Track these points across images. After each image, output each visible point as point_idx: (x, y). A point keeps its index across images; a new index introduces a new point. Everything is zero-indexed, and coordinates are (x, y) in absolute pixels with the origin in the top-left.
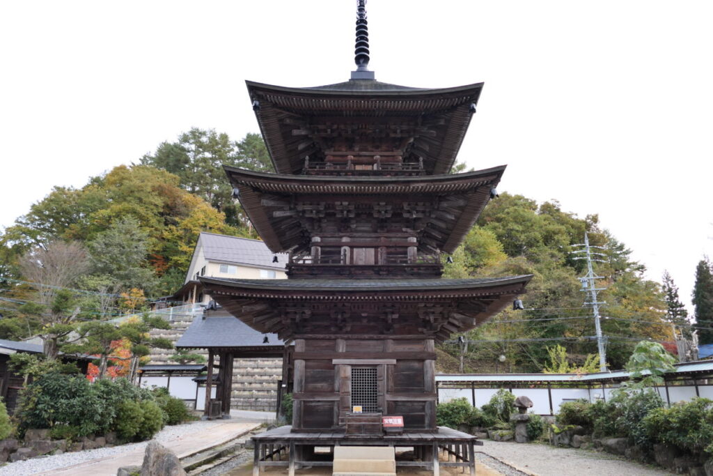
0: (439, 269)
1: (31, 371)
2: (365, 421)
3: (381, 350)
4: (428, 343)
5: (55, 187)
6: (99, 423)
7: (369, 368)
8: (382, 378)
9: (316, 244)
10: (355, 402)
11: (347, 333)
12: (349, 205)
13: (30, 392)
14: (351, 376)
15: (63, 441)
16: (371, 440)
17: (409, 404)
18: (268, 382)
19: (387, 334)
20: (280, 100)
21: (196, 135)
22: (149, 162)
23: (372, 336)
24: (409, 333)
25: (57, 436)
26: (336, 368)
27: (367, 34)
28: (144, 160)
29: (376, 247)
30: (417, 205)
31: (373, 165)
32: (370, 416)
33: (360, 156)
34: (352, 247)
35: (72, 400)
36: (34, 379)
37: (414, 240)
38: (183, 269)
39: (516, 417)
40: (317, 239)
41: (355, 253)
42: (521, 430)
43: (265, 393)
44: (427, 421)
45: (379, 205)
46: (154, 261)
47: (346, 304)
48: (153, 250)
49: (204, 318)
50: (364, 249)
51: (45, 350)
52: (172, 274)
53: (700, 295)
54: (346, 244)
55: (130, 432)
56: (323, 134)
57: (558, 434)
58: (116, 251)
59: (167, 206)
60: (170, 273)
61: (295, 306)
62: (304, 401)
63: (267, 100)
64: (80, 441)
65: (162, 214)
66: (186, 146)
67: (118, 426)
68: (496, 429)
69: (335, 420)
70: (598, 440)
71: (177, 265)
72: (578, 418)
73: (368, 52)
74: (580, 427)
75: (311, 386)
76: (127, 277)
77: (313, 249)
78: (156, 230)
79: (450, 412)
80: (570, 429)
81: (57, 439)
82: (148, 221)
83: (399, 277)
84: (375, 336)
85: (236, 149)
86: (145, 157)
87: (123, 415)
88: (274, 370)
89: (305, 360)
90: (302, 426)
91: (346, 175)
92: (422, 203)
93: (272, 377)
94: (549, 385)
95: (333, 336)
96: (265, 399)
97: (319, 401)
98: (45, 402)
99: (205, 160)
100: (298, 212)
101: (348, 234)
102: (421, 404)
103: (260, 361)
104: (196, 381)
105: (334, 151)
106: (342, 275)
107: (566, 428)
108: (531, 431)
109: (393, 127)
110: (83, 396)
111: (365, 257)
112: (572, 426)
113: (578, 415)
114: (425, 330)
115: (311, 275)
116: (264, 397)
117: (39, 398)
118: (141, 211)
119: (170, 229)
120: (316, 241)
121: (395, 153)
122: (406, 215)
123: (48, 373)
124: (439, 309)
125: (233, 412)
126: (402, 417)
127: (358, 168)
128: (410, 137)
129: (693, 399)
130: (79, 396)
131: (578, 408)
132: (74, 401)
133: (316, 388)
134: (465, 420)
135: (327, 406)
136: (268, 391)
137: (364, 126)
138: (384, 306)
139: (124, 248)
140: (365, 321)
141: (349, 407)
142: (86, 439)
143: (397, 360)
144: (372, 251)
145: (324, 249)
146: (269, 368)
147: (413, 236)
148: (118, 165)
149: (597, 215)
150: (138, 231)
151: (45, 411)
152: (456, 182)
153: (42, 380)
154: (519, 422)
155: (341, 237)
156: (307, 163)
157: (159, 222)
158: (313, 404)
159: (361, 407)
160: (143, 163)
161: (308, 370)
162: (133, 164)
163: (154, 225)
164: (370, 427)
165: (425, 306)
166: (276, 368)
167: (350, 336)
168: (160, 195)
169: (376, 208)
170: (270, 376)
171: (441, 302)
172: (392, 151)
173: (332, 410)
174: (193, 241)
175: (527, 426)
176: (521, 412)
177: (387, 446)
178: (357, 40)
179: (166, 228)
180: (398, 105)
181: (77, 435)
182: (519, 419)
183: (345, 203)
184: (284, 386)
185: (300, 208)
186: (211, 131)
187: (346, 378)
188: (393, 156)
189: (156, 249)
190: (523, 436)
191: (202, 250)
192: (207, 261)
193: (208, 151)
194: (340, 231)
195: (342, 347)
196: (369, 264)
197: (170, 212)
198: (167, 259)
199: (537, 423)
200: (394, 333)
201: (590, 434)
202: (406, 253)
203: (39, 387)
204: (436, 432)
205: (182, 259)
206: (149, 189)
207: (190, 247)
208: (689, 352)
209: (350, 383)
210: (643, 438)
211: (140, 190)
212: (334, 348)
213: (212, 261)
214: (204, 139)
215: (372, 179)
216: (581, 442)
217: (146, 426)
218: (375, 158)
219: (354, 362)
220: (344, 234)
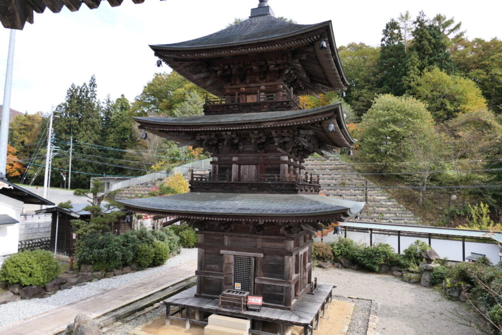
1: (79, 233)
4: (289, 243)
7: (247, 257)
9: (215, 162)
10: (236, 281)
11: (231, 231)
14: (234, 262)
15: (100, 272)
17: (272, 287)
19: (258, 234)
23: (247, 235)
24: (275, 234)
25: (96, 269)
26: (223, 256)
29: (256, 164)
33: (250, 87)
34: (240, 165)
35: (101, 250)
37: (286, 158)
39: (424, 266)
40: (215, 159)
41: (241, 169)
42: (426, 277)
44: (284, 300)
50: (248, 166)
54: (235, 163)
55: (144, 264)
57: (449, 288)
64: (111, 272)
67: (137, 261)
68: (409, 271)
74: (469, 285)
75: (208, 266)
79: (374, 255)
80: (459, 286)
81: (96, 271)
84: (250, 235)
87: (139, 254)
89: (203, 248)
90: (202, 292)
92: (286, 131)
95: (221, 233)
98: (86, 251)
101: (236, 154)
102: (281, 287)
105: (231, 85)
107: (456, 285)
108: (433, 279)
110: (108, 247)
111: (249, 172)
112: (462, 283)
114: (286, 233)
117: (83, 249)
121: (276, 83)
123: (88, 233)
126: (262, 297)
127: (249, 97)
130: (106, 247)
132: (103, 251)
133: (211, 268)
134: (385, 262)
135: (218, 282)
141: (231, 284)
142: (115, 270)
143: (265, 254)
144: (254, 167)
145: (220, 166)
147: (284, 155)
154: (425, 270)
155: (232, 157)
158: (210, 279)
159: (240, 284)
161: (207, 255)
167: (233, 234)
169: (252, 136)
172: (274, 81)
173: (221, 284)
175: (430, 274)
176: (427, 263)
181: (108, 268)
182: (425, 268)
183: (229, 133)
187: (230, 263)
190: (427, 281)
194: (231, 152)
195: (227, 241)
199: (439, 273)
200: (264, 234)
209: (233, 267)
212: (222, 242)
216: (467, 298)
217: (157, 258)
218: (261, 88)
219: (234, 253)
220: (233, 155)
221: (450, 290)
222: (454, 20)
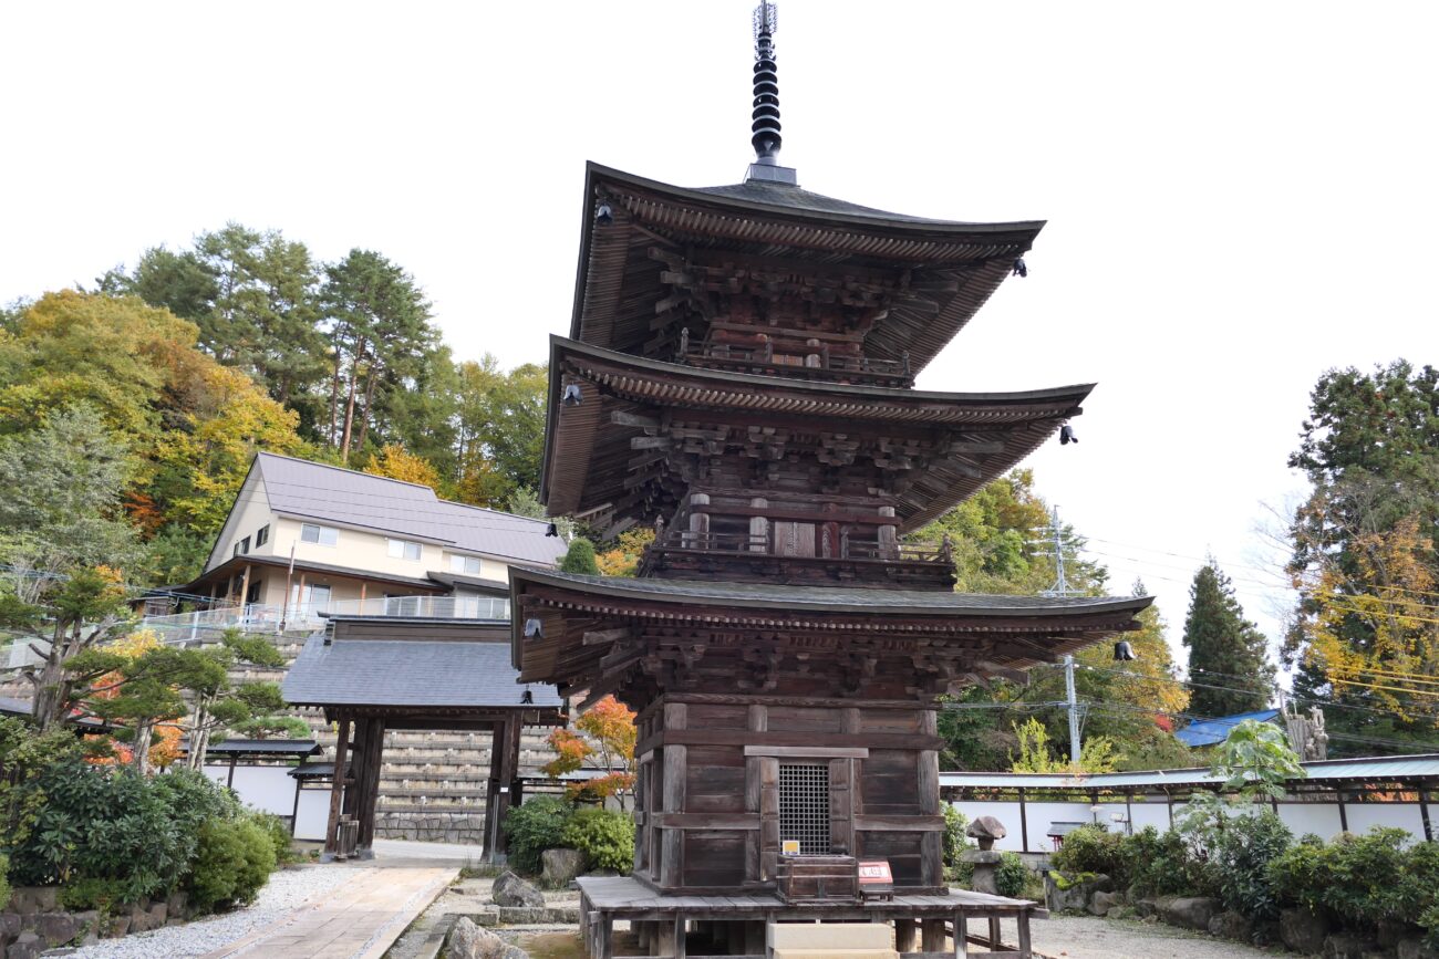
0: (950, 573)
2: (823, 873)
3: (837, 729)
4: (927, 719)
6: (163, 874)
7: (813, 764)
8: (845, 786)
9: (699, 508)
10: (787, 835)
11: (771, 692)
12: (775, 434)
13: (20, 804)
14: (778, 781)
15: (93, 914)
16: (839, 909)
17: (891, 838)
19: (849, 697)
20: (655, 211)
21: (236, 240)
22: (120, 288)
23: (822, 700)
24: (890, 697)
25: (78, 903)
26: (750, 763)
27: (776, 91)
28: (107, 284)
29: (818, 523)
30: (905, 444)
31: (805, 357)
32: (834, 862)
33: (781, 336)
34: (772, 519)
35: (118, 823)
36: (30, 773)
37: (891, 512)
38: (204, 530)
39: (976, 855)
40: (704, 499)
41: (777, 532)
42: (985, 882)
43: (408, 802)
44: (925, 872)
45: (833, 438)
46: (134, 506)
47: (780, 635)
48: (133, 483)
49: (327, 643)
50: (795, 524)
51: (36, 706)
52: (174, 538)
54: (759, 513)
55: (220, 892)
56: (715, 287)
57: (1064, 890)
58: (49, 479)
59: (167, 389)
60: (169, 536)
61: (677, 635)
62: (685, 830)
63: (625, 206)
64: (125, 914)
65: (156, 405)
66: (213, 262)
67: (197, 879)
69: (749, 870)
70: (1145, 901)
71: (186, 517)
72: (1100, 859)
73: (778, 127)
74: (1104, 876)
75: (699, 799)
76: (74, 538)
77: (694, 518)
78: (143, 439)
80: (1087, 880)
81: (78, 909)
82: (126, 417)
83: (875, 585)
84: (828, 701)
85: (324, 279)
86: (108, 278)
87: (210, 854)
88: (428, 754)
89: (686, 745)
90: (683, 880)
91: (764, 373)
92: (915, 443)
94: (1021, 794)
95: (745, 699)
96: (408, 815)
97: (715, 831)
98: (55, 826)
99: (255, 296)
100: (673, 440)
101: (765, 492)
102: (914, 836)
103: (435, 736)
104: (295, 776)
105: (730, 322)
106: (764, 575)
107: (1080, 879)
108: (1004, 884)
109: (853, 286)
110: (139, 813)
111: (798, 539)
112: (1090, 874)
113: (1101, 854)
114: (920, 692)
115: (701, 571)
116: (405, 810)
117: (43, 819)
118: (111, 395)
119: (174, 440)
120: (702, 502)
121: (849, 337)
122: (880, 463)
123: (60, 759)
124: (956, 651)
125: (379, 845)
126: (887, 863)
127: (777, 360)
128: (881, 308)
129: (1373, 830)
130: (131, 813)
131: (1099, 841)
132: (123, 824)
133: (709, 804)
135: (732, 840)
137: (794, 279)
138: (854, 642)
139: (68, 474)
140: (804, 672)
141: (776, 844)
142: (136, 908)
143: (871, 750)
144: (811, 528)
145: (715, 519)
147: (889, 504)
148: (56, 290)
150: (104, 440)
151: (58, 846)
152: (1003, 408)
153: (45, 777)
154: (978, 866)
155: (750, 498)
156: (684, 341)
157: (149, 421)
158: (704, 837)
159: (798, 842)
160: (104, 288)
161: (693, 767)
162: (81, 289)
163: (138, 427)
164: (831, 884)
165: (930, 645)
166: (431, 749)
167: (779, 699)
168: (155, 363)
169: (828, 445)
170: (418, 765)
171: (961, 640)
172: (843, 332)
173: (740, 848)
174: (223, 469)
175: (996, 874)
176: (983, 848)
177: (868, 921)
178: (756, 103)
179: (166, 436)
180: (865, 243)
181: (121, 900)
182: (982, 860)
183: (769, 431)
184: (504, 790)
185: (679, 434)
186: (272, 236)
187: (771, 783)
188: (846, 343)
189: (142, 481)
191: (260, 487)
192: (275, 515)
193: (263, 279)
194: (747, 485)
195: (761, 720)
196: (805, 556)
197: (174, 402)
198: (160, 505)
199: (1015, 868)
200: (861, 697)
201: (1123, 887)
203: (41, 791)
204: (944, 892)
205: (198, 507)
206: (132, 349)
207: (217, 482)
208: (1312, 740)
209: (776, 793)
210: (1263, 899)
211: (111, 347)
212: (744, 723)
213: (286, 516)
214: (255, 251)
216: (1110, 905)
217: (247, 876)
218: (809, 342)
219: (786, 751)
220: (758, 492)
221: (1069, 892)
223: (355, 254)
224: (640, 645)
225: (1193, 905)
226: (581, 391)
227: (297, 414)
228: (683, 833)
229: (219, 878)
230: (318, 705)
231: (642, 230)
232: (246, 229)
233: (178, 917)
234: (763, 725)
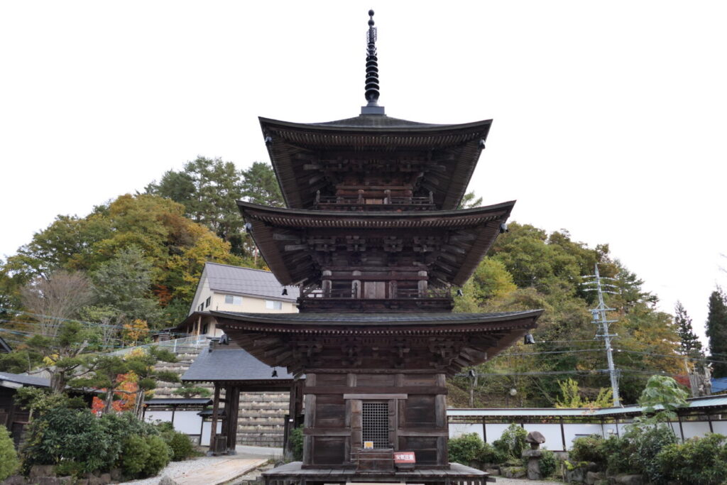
0: (450, 303)
1: (38, 406)
2: (377, 457)
3: (392, 385)
4: (439, 378)
5: (59, 216)
6: (105, 459)
7: (380, 403)
8: (393, 413)
9: (327, 278)
10: (366, 438)
11: (358, 367)
12: (360, 239)
13: (36, 428)
14: (362, 411)
15: (69, 478)
16: (382, 476)
17: (421, 440)
18: (274, 416)
19: (398, 368)
20: (293, 136)
21: (202, 163)
22: (154, 191)
23: (383, 370)
24: (421, 368)
25: (62, 472)
26: (347, 402)
27: (377, 70)
28: (149, 189)
29: (387, 281)
30: (427, 239)
31: (383, 199)
32: (382, 452)
33: (370, 190)
34: (363, 281)
35: (79, 436)
36: (41, 413)
37: (425, 274)
38: (188, 299)
39: (529, 453)
40: (329, 273)
41: (366, 287)
42: (534, 467)
43: (271, 428)
44: (438, 458)
45: (389, 239)
46: (159, 291)
47: (357, 338)
48: (157, 280)
49: (210, 351)
50: (375, 283)
51: (51, 384)
52: (176, 304)
53: (714, 327)
54: (356, 278)
55: (136, 469)
56: (334, 169)
57: (571, 470)
58: (119, 281)
59: (171, 236)
60: (174, 304)
61: (306, 340)
62: (315, 437)
63: (280, 136)
64: (86, 478)
65: (166, 244)
66: (192, 175)
67: (124, 463)
68: (507, 465)
69: (346, 456)
70: (612, 477)
71: (181, 295)
72: (591, 454)
73: (378, 88)
74: (593, 463)
75: (322, 421)
76: (130, 308)
77: (324, 282)
78: (160, 259)
79: (461, 448)
80: (583, 465)
81: (63, 475)
82: (152, 250)
83: (410, 311)
84: (386, 371)
85: (242, 178)
86: (150, 186)
87: (129, 451)
88: (280, 404)
89: (315, 394)
90: (313, 461)
91: (357, 209)
92: (432, 238)
93: (278, 411)
94: (561, 420)
95: (344, 371)
96: (271, 435)
97: (330, 437)
98: (51, 437)
99: (210, 189)
100: (309, 246)
101: (358, 268)
102: (433, 439)
103: (265, 395)
104: (201, 415)
105: (345, 185)
106: (353, 309)
107: (579, 465)
108: (543, 468)
109: (403, 162)
110: (90, 431)
111: (376, 290)
112: (585, 462)
113: (592, 451)
114: (436, 364)
115: (322, 308)
116: (269, 432)
117: (46, 433)
118: (146, 241)
119: (175, 259)
120: (327, 274)
121: (405, 188)
122: (416, 249)
123: (56, 407)
124: (450, 343)
125: (238, 448)
126: (413, 453)
127: (369, 202)
128: (421, 171)
129: (706, 435)
130: (86, 431)
131: (591, 444)
132: (81, 436)
133: (327, 423)
134: (476, 456)
135: (338, 442)
136: (274, 426)
137: (374, 161)
138: (396, 340)
139: (127, 278)
140: (376, 356)
141: (360, 443)
142: (91, 475)
143: (409, 395)
144: (383, 285)
145: (335, 282)
146: (275, 402)
147: (423, 270)
148: (123, 194)
149: (607, 245)
150: (142, 261)
151: (52, 446)
152: (466, 217)
153: (49, 414)
154: (532, 458)
155: (352, 271)
156: (318, 197)
157: (164, 251)
158: (324, 440)
159: (372, 442)
160: (148, 192)
161: (319, 405)
162: (138, 193)
163: (158, 254)
164: (381, 463)
165: (436, 340)
166: (282, 402)
167: (361, 370)
168: (165, 224)
169: (387, 242)
170: (276, 410)
171: (453, 336)
172: (403, 185)
173: (343, 445)
174: (197, 271)
175: (540, 462)
176: (533, 448)
177: (399, 482)
178: (367, 76)
179: (170, 257)
180: (409, 141)
181: (82, 471)
182: (531, 455)
183: (356, 237)
184: (291, 420)
185: (311, 242)
186: (217, 160)
187: (357, 413)
188: (404, 190)
189: (161, 279)
190: (536, 473)
191: (207, 280)
192: (212, 292)
193: (214, 180)
194: (350, 264)
195: (353, 382)
196: (380, 298)
197: (175, 241)
198: (171, 290)
199: (549, 459)
200: (405, 368)
201: (604, 470)
202: (416, 287)
203: (46, 421)
204: (448, 468)
205: (186, 289)
206: (154, 219)
207: (194, 277)
208: (702, 386)
209: (361, 418)
210: (657, 475)
211: (145, 219)
212: (345, 382)
213: (217, 292)
214: (210, 168)
215: (384, 214)
216: (595, 479)
217: (152, 462)
218: (385, 192)
219: (365, 396)
220: (355, 268)
221: (573, 472)
222: (475, 194)
223: (255, 165)
224: (287, 345)
225: (632, 480)
226: (252, 226)
227: (229, 243)
228: (313, 438)
229: (135, 462)
230: (210, 381)
231: (292, 146)
232: (206, 158)
233: (116, 480)
234: (354, 384)
